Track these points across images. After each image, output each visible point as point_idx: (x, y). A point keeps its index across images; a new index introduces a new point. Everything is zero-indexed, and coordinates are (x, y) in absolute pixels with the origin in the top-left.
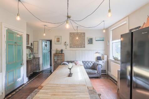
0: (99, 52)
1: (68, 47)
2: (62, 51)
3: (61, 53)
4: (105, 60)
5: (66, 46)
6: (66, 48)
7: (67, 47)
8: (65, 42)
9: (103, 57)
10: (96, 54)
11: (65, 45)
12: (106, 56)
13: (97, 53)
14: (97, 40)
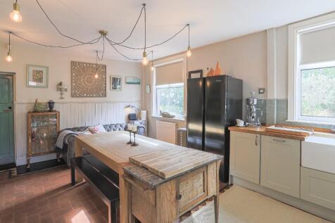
0: (131, 104)
1: (67, 95)
2: (51, 104)
3: (49, 109)
4: (144, 118)
5: (61, 94)
6: (62, 98)
7: (64, 96)
8: (61, 84)
9: (140, 113)
10: (128, 109)
11: (60, 90)
12: (144, 112)
13: (129, 106)
14: (128, 81)
